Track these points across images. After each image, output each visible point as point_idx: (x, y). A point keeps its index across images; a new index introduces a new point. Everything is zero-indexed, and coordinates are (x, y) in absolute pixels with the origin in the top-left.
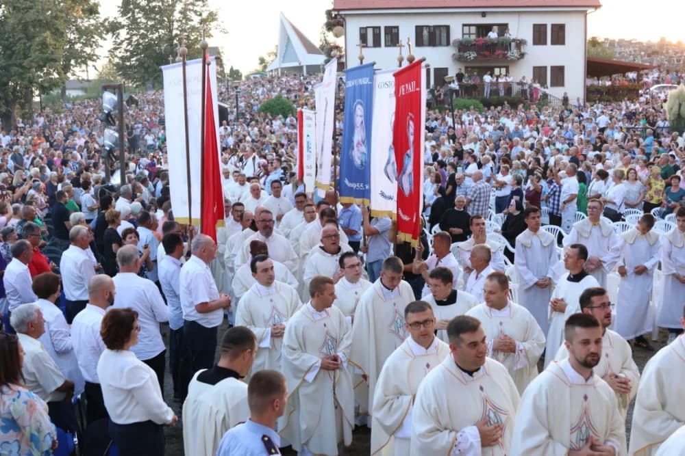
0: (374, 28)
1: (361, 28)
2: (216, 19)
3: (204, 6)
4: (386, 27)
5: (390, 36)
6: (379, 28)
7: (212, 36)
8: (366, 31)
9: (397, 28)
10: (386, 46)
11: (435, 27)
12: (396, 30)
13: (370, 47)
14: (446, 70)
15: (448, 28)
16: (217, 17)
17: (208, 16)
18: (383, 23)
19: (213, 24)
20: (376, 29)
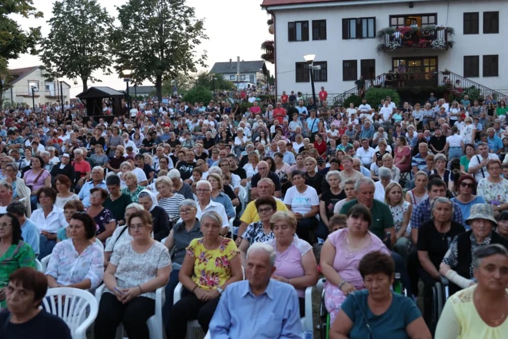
0: (302, 23)
1: (289, 23)
4: (314, 22)
5: (318, 29)
6: (307, 22)
8: (295, 26)
10: (314, 39)
11: (361, 19)
12: (324, 23)
13: (299, 41)
14: (373, 61)
15: (374, 18)
18: (310, 17)
20: (305, 24)
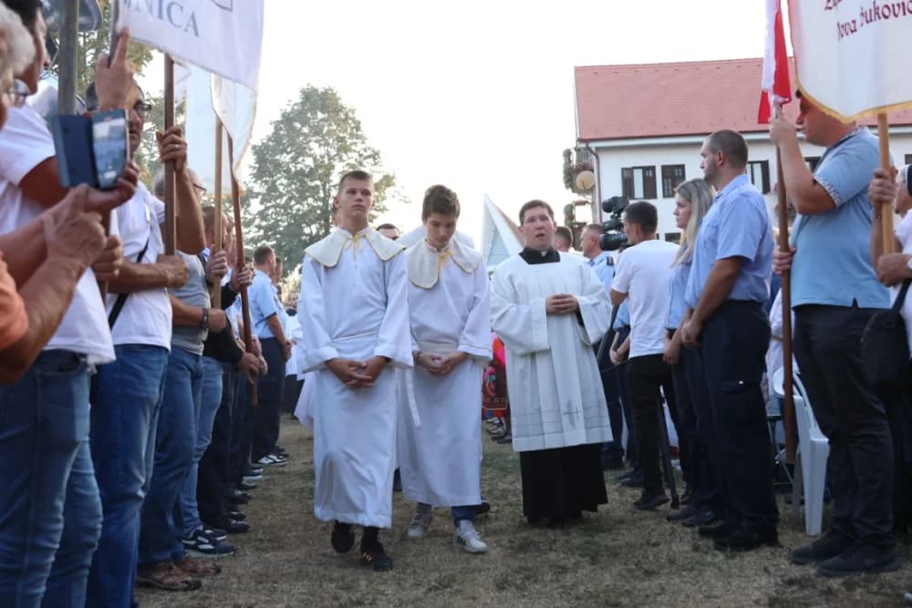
0: (645, 169)
1: (623, 170)
2: (394, 185)
3: (376, 164)
4: (664, 168)
5: (670, 181)
6: (653, 168)
7: (386, 210)
8: (632, 174)
9: (682, 167)
10: (664, 196)
12: (680, 170)
15: (764, 163)
16: (395, 180)
17: (381, 181)
18: (659, 160)
19: (389, 191)
20: (648, 171)
